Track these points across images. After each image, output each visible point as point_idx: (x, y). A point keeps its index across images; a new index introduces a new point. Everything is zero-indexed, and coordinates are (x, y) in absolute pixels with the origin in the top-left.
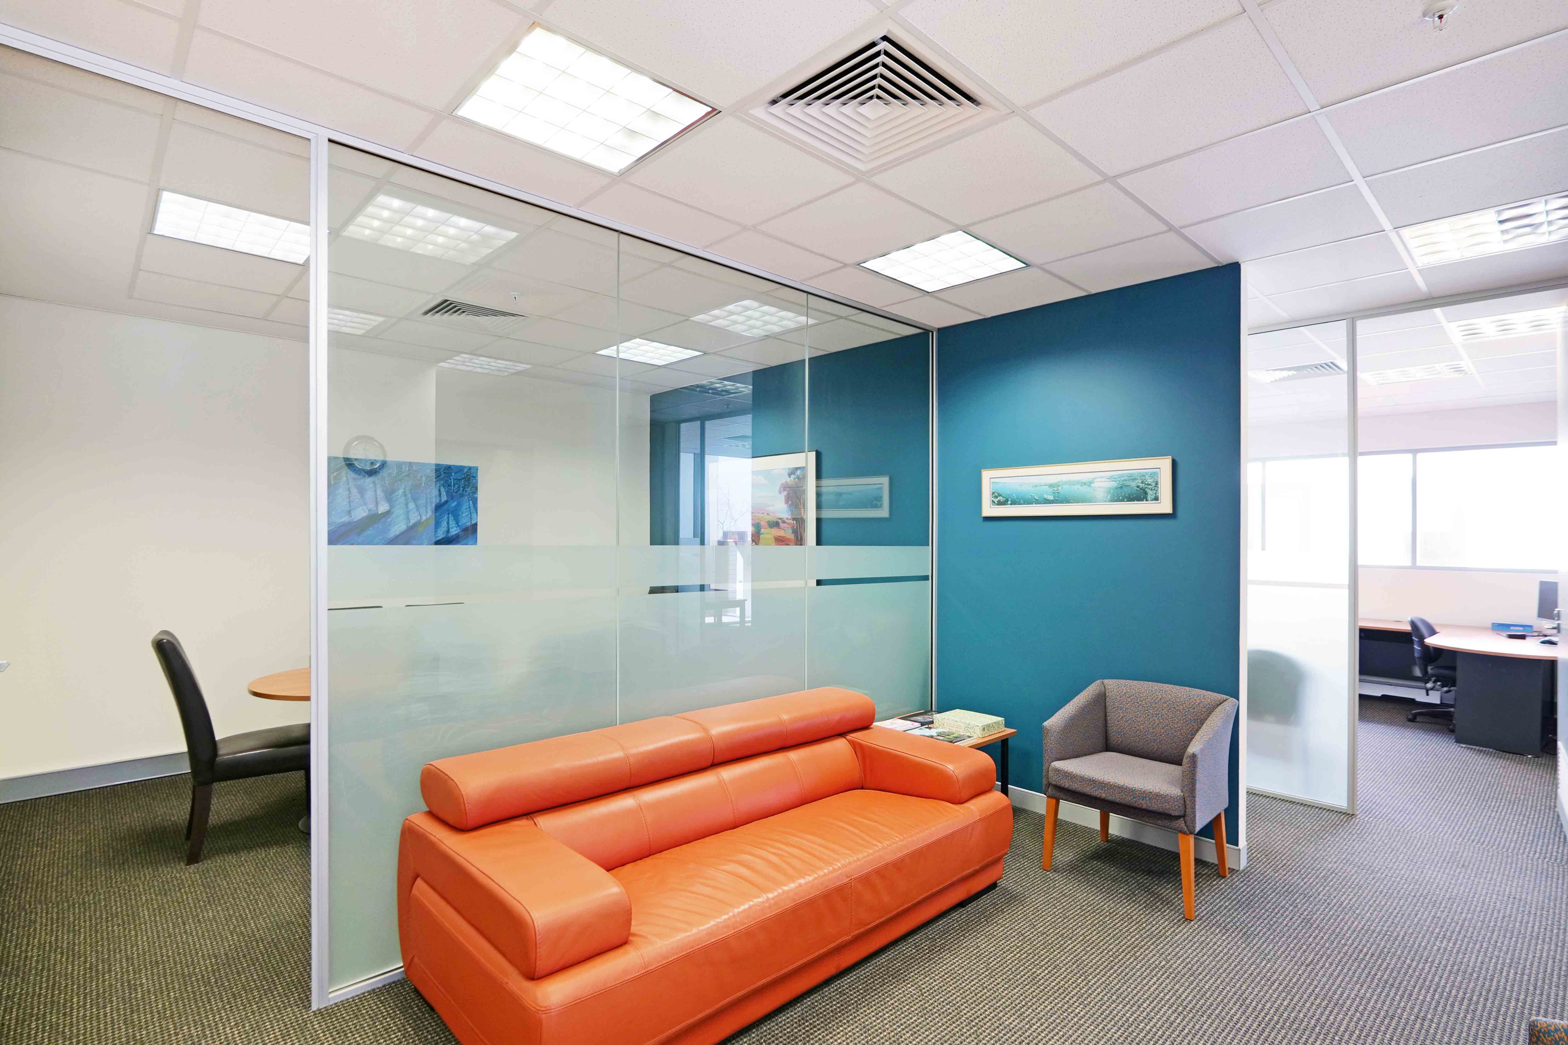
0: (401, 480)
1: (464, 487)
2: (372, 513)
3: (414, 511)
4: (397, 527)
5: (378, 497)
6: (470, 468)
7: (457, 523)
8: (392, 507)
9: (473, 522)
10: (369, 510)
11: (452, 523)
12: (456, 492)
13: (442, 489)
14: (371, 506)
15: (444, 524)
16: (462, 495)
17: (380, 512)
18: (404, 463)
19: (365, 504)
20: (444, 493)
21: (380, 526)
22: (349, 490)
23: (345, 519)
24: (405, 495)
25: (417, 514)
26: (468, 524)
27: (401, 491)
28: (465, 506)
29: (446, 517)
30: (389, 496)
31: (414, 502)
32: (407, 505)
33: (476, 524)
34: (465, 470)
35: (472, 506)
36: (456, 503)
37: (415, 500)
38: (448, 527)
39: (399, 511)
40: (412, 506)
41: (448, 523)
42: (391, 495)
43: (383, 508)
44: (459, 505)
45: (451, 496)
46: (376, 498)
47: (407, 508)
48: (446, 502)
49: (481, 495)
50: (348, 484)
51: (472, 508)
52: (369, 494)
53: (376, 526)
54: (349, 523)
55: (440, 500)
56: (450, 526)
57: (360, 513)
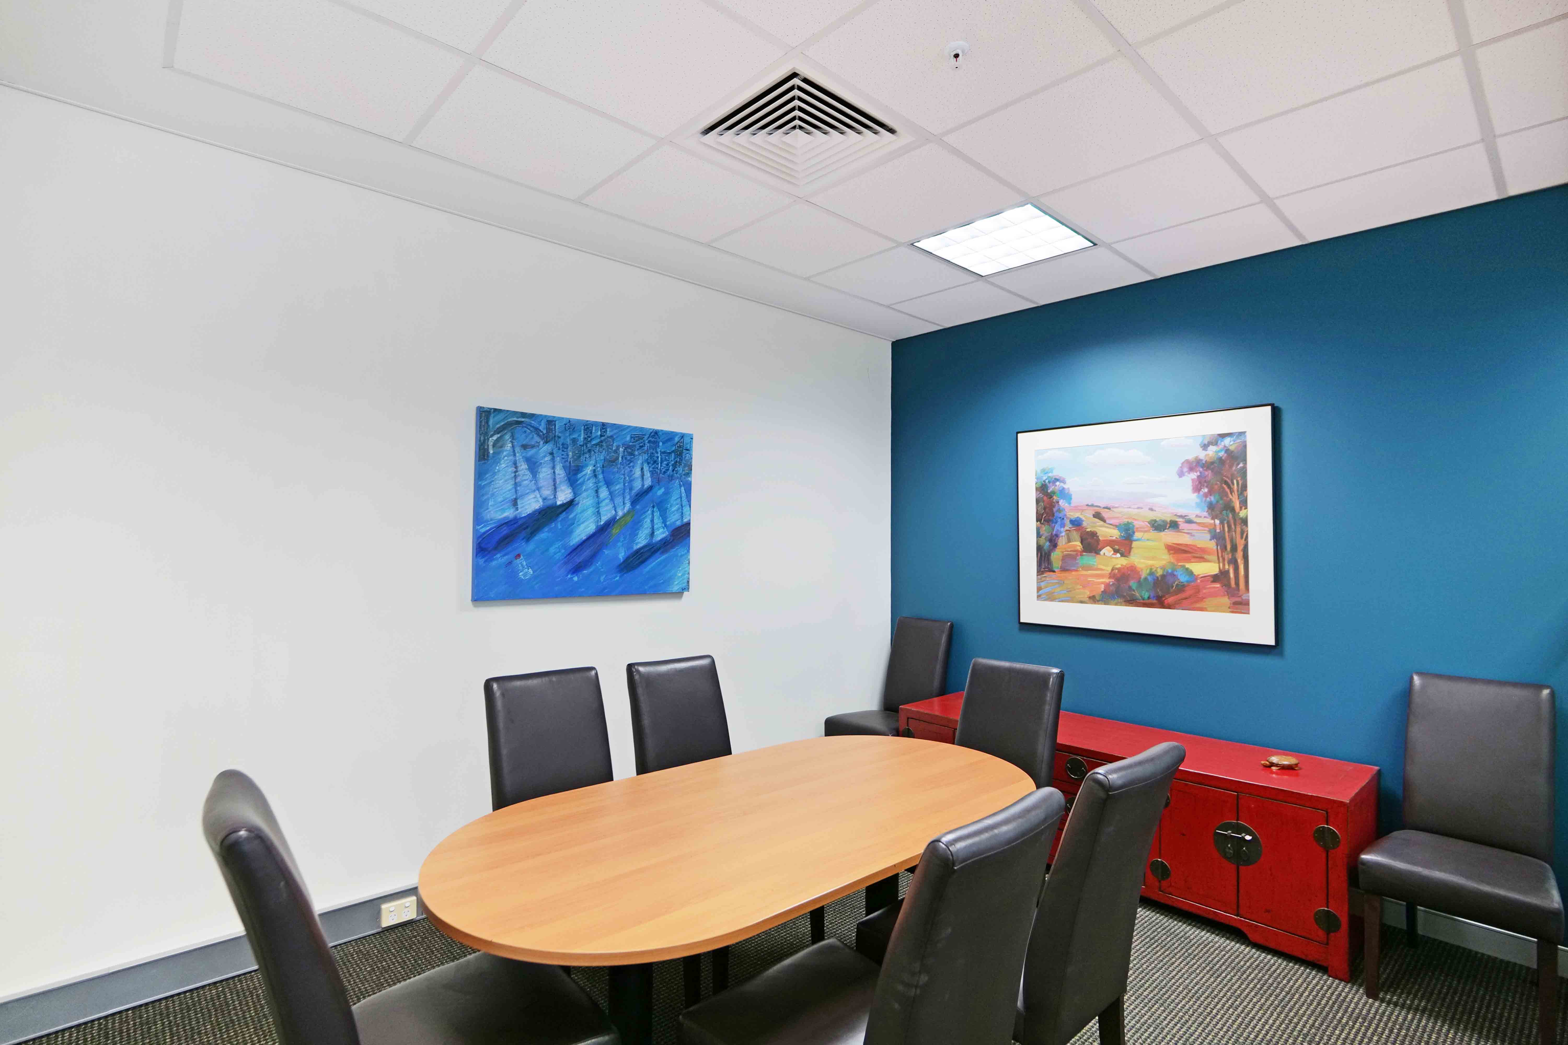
0: (589, 451)
1: (674, 466)
2: (550, 503)
3: (607, 501)
4: (582, 526)
5: (557, 477)
6: (683, 436)
7: (664, 522)
8: (576, 494)
9: (685, 520)
10: (544, 499)
11: (658, 521)
12: (665, 472)
13: (646, 467)
14: (547, 492)
15: (647, 523)
16: (671, 478)
17: (559, 503)
18: (595, 424)
19: (538, 489)
20: (647, 475)
21: (559, 526)
22: (515, 464)
23: (509, 513)
24: (595, 476)
25: (611, 506)
26: (678, 523)
27: (589, 470)
28: (674, 496)
29: (649, 512)
30: (573, 475)
31: (608, 487)
32: (597, 491)
33: (688, 524)
34: (677, 439)
35: (684, 495)
36: (663, 490)
37: (608, 484)
38: (653, 527)
39: (586, 501)
40: (604, 493)
41: (652, 521)
42: (576, 474)
43: (564, 496)
44: (667, 493)
45: (657, 481)
46: (554, 480)
47: (598, 497)
48: (651, 488)
49: (696, 478)
50: (515, 455)
51: (684, 498)
52: (545, 473)
53: (553, 525)
54: (515, 520)
55: (643, 485)
56: (656, 527)
57: (531, 504)
